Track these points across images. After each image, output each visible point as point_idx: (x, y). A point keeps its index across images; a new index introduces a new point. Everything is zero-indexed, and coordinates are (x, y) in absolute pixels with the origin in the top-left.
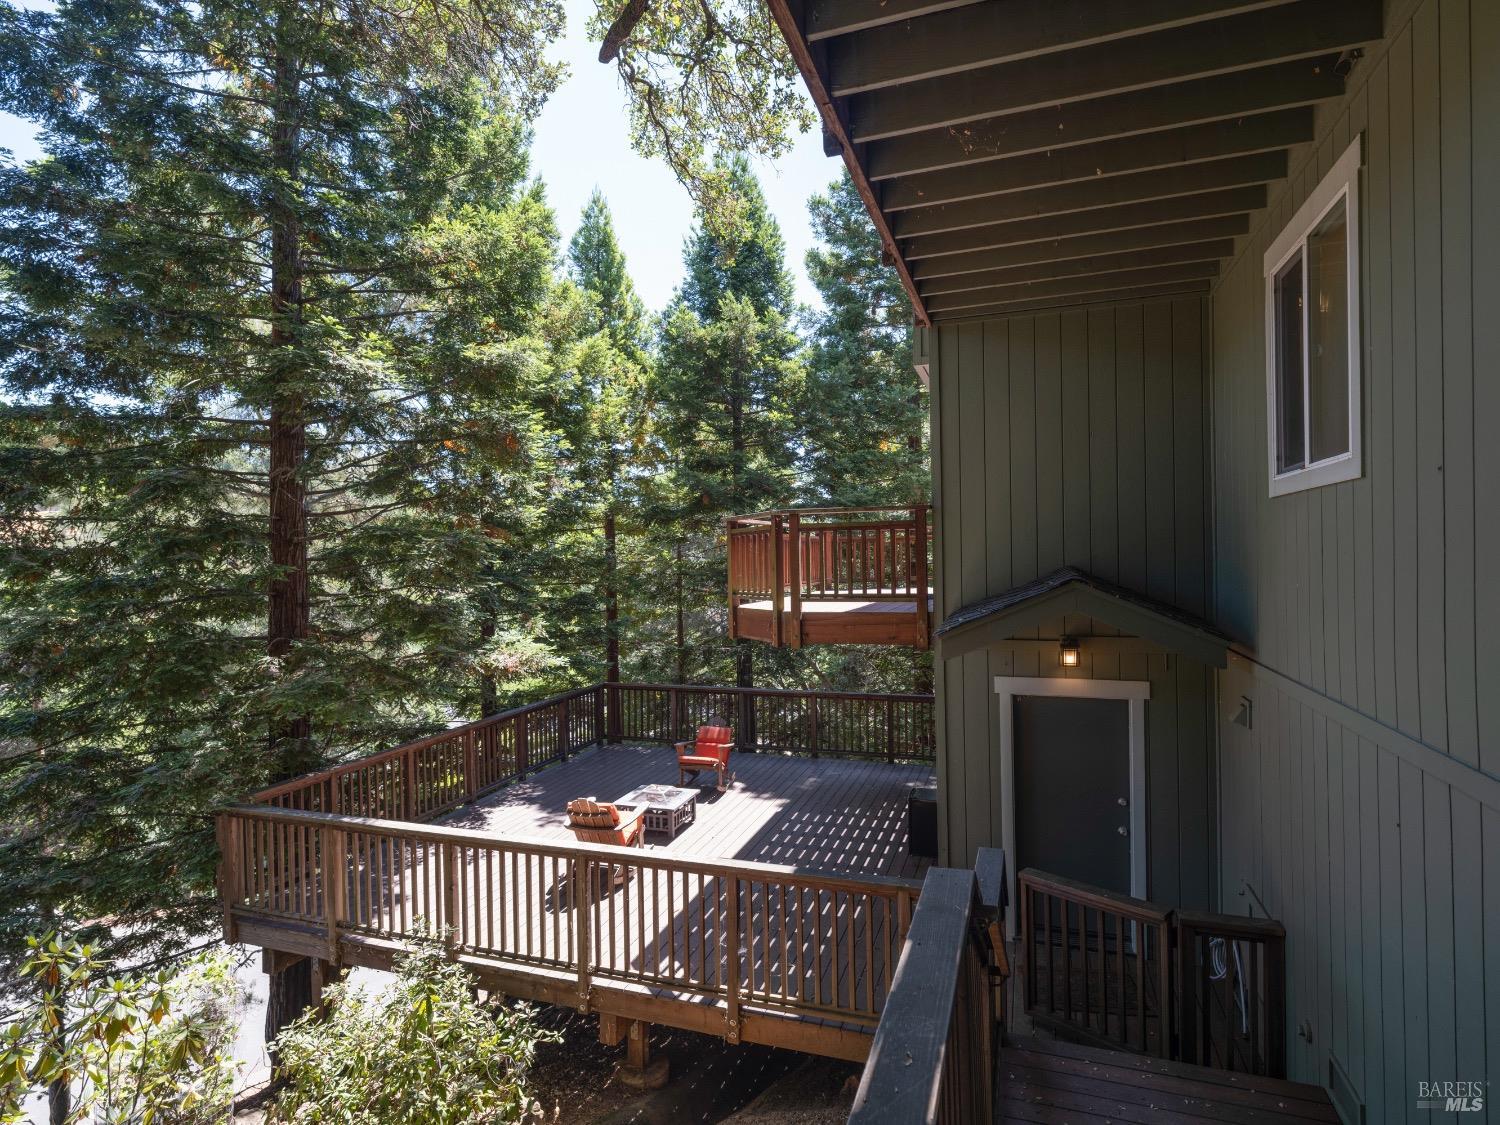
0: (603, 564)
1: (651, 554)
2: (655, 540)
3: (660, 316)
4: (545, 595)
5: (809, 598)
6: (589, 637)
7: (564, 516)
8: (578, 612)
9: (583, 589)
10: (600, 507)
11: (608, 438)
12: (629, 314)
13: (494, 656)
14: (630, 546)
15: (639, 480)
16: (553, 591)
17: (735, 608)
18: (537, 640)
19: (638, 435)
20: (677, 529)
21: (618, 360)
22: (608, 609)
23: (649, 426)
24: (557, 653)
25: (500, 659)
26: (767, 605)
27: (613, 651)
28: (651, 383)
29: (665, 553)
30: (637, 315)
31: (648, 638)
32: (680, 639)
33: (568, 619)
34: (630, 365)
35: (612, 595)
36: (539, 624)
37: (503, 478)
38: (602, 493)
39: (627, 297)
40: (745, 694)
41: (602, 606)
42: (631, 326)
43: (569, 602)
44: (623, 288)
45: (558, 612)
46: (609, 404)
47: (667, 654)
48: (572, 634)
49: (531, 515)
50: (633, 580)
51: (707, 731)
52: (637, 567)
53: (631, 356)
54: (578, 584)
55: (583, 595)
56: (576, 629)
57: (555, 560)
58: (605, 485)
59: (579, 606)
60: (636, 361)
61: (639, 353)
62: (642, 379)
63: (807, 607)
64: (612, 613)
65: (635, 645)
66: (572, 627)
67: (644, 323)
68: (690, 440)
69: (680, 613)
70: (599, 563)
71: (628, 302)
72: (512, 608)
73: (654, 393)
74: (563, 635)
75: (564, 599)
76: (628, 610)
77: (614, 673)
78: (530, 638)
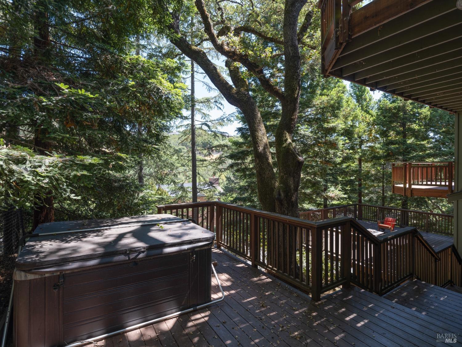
0: (358, 172)
1: (374, 168)
2: (374, 164)
3: (377, 101)
4: (340, 179)
5: (414, 184)
6: (353, 191)
7: (346, 159)
8: (350, 184)
9: (352, 178)
10: (357, 156)
11: (360, 137)
12: (368, 100)
13: (329, 193)
14: (366, 166)
15: (370, 147)
16: (343, 178)
17: (394, 186)
18: (339, 191)
19: (370, 134)
20: (382, 161)
21: (364, 115)
22: (359, 184)
23: (373, 131)
24: (345, 194)
25: (330, 194)
26: (402, 186)
27: (360, 195)
28: (374, 120)
29: (378, 168)
30: (370, 100)
31: (371, 193)
32: (383, 194)
33: (347, 186)
34: (367, 116)
35: (360, 180)
36: (340, 187)
37: (331, 151)
38: (358, 152)
39: (367, 95)
40: (405, 211)
41: (357, 183)
42: (368, 103)
43: (347, 181)
44: (366, 93)
45: (344, 184)
46: (360, 127)
47: (378, 198)
48: (348, 190)
49: (338, 160)
50: (367, 176)
51: (388, 219)
52: (368, 172)
53: (368, 113)
54: (350, 177)
55: (351, 180)
56: (349, 189)
57: (344, 171)
58: (359, 150)
59: (351, 182)
60: (370, 114)
61: (370, 111)
62: (371, 119)
63: (413, 187)
64: (360, 185)
65: (367, 194)
66: (348, 188)
67: (372, 102)
68: (387, 136)
69: (383, 186)
70: (357, 171)
71: (368, 97)
72: (332, 182)
73: (374, 123)
74: (345, 190)
75: (345, 180)
76: (365, 184)
77: (360, 201)
78: (337, 190)
